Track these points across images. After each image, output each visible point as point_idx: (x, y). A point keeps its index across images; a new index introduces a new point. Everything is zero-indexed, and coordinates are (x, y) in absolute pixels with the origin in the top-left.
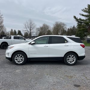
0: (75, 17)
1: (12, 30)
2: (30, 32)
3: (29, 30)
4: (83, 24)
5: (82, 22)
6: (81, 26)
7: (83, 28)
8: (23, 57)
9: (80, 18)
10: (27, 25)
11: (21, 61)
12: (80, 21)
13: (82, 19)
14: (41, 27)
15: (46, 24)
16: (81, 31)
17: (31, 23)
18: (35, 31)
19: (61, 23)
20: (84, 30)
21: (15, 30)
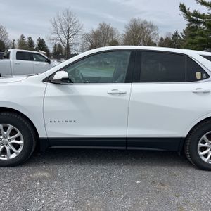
0: (183, 8)
1: (22, 37)
2: (68, 45)
3: (64, 39)
4: (202, 25)
5: (199, 22)
6: (196, 32)
7: (201, 38)
8: (19, 134)
9: (195, 11)
10: (58, 24)
11: (12, 152)
12: (194, 18)
13: (201, 13)
14: (95, 30)
15: (107, 23)
16: (196, 44)
17: (69, 20)
18: (80, 41)
19: (145, 22)
20: (204, 41)
21: (30, 38)
